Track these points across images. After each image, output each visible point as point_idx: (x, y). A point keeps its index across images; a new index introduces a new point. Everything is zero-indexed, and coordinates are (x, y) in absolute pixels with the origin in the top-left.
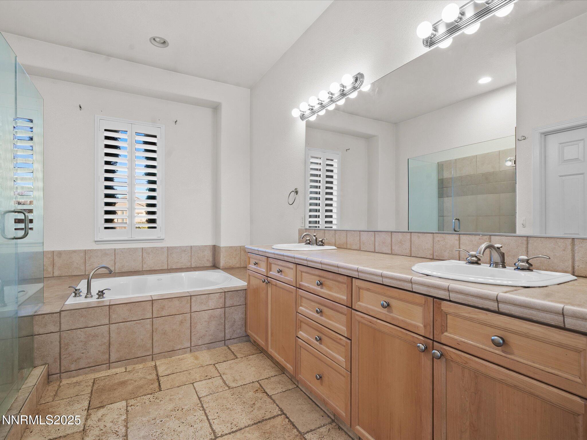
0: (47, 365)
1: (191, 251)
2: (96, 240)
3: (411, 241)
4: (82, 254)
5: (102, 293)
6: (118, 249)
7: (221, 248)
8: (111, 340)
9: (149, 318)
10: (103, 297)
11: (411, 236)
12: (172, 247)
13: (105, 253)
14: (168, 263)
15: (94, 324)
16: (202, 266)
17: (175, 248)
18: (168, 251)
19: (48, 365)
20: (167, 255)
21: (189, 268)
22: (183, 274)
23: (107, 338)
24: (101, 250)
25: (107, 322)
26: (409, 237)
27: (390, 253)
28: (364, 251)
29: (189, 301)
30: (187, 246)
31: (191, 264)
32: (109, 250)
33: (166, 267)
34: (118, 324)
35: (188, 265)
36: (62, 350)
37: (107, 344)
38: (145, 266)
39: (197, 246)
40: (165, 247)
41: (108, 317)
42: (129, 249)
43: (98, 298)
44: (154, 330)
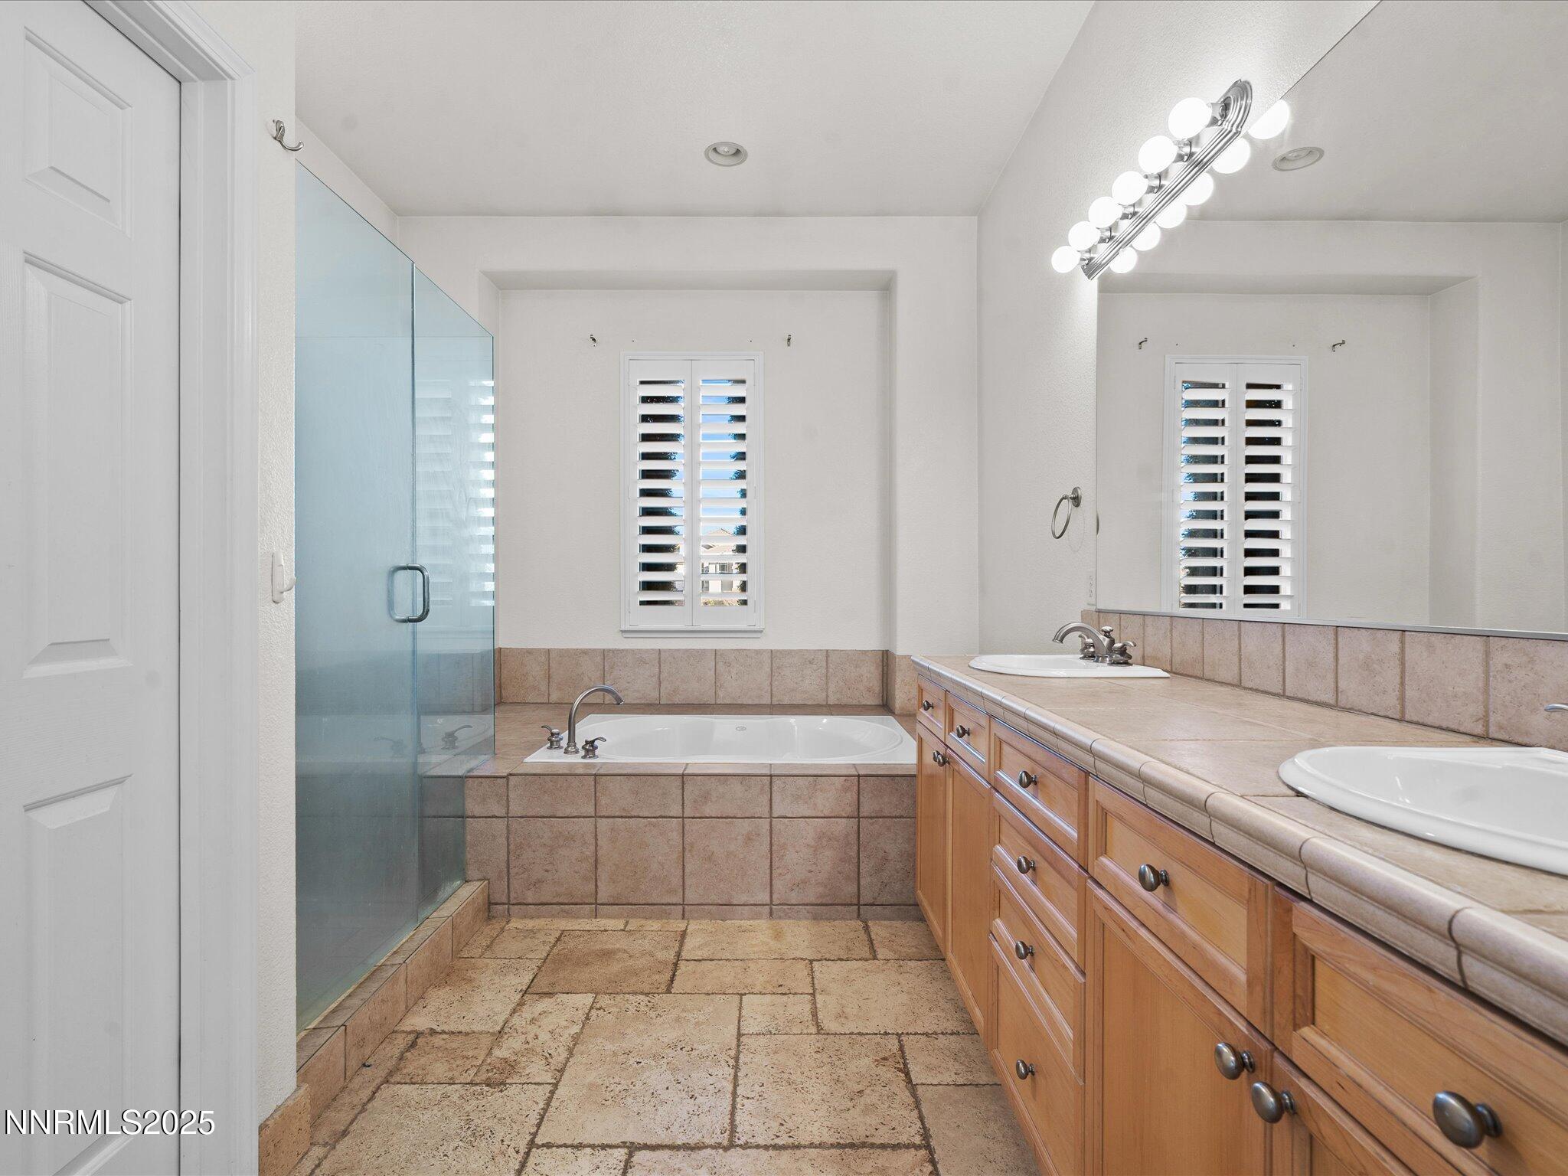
0: (486, 882)
1: (827, 662)
2: (623, 628)
3: (1403, 664)
4: (599, 659)
5: (592, 746)
6: (665, 651)
7: (897, 660)
8: (600, 853)
9: (675, 815)
10: (594, 756)
11: (1402, 642)
12: (781, 652)
13: (639, 658)
14: (771, 690)
15: (568, 811)
16: (854, 702)
17: (789, 653)
18: (772, 661)
19: (489, 883)
20: (769, 670)
21: (822, 706)
22: (793, 720)
23: (592, 848)
24: (633, 650)
25: (591, 811)
26: (1395, 647)
27: (1332, 702)
28: (1251, 689)
29: (767, 789)
30: (815, 651)
31: (827, 696)
32: (647, 651)
33: (766, 701)
34: (612, 819)
35: (820, 698)
36: (512, 858)
37: (592, 861)
38: (721, 694)
39: (841, 651)
40: (764, 651)
41: (593, 802)
42: (687, 650)
43: (584, 757)
44: (687, 847)
